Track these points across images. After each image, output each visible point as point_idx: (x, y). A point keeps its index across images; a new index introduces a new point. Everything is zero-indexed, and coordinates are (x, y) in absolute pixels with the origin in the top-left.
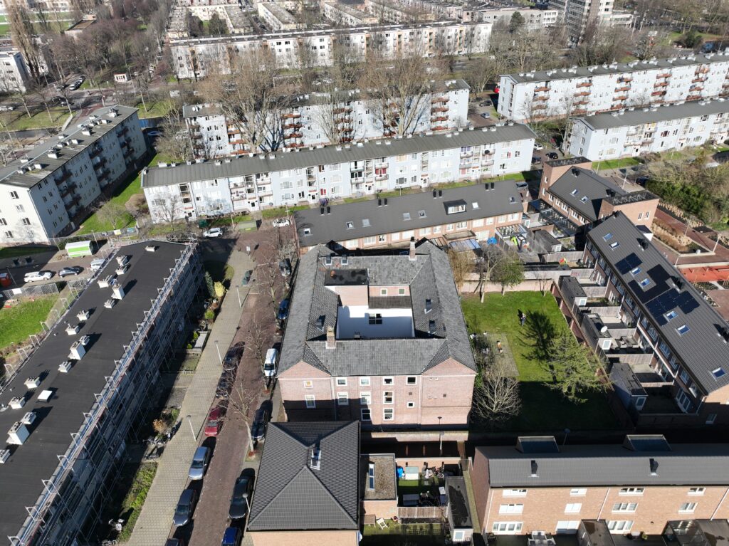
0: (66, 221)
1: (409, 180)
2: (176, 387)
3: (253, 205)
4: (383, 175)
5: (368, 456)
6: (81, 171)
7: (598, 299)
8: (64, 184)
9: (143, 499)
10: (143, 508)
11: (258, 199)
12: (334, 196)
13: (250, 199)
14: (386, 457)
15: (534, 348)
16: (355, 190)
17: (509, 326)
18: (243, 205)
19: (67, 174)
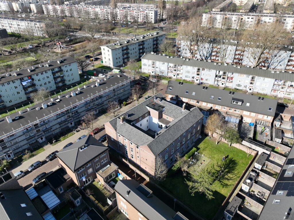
0: (122, 63)
1: (243, 86)
2: (99, 118)
3: (174, 76)
4: (231, 80)
5: (111, 163)
6: (133, 49)
7: (275, 172)
8: (125, 51)
9: (64, 139)
10: (63, 141)
11: (177, 74)
12: (206, 82)
13: (174, 73)
14: (115, 166)
15: (215, 171)
16: (216, 83)
17: (216, 158)
18: (171, 75)
19: (127, 49)
